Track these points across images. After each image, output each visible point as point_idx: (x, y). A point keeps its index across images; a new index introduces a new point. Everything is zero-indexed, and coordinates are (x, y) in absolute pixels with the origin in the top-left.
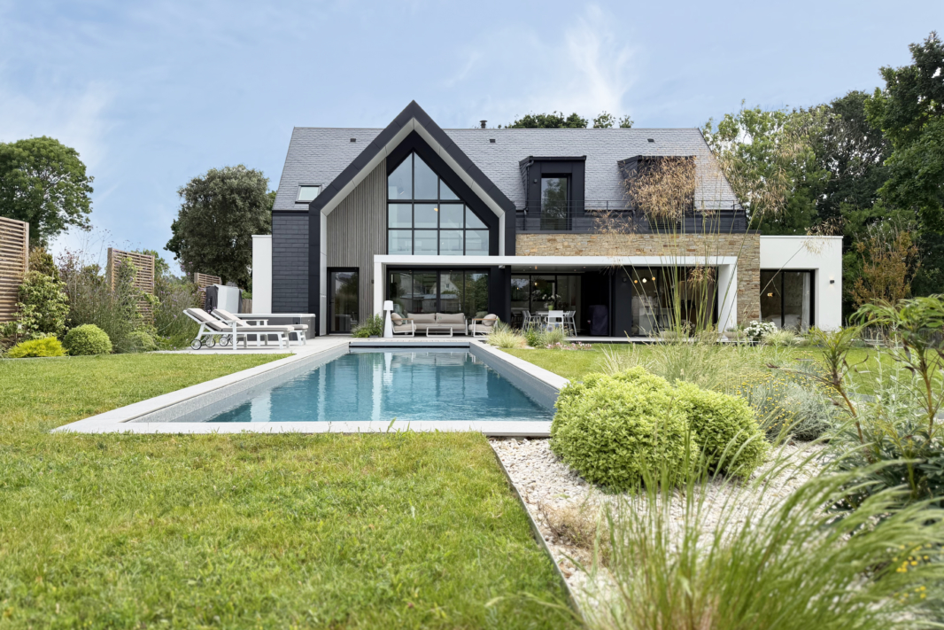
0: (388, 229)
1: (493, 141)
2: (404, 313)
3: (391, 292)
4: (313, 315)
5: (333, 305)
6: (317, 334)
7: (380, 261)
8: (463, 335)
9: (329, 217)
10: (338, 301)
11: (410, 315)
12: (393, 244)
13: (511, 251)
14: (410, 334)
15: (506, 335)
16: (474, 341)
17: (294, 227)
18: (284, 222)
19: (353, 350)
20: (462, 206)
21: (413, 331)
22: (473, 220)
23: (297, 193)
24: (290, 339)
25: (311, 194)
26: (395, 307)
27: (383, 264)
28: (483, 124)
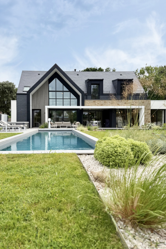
0: (49, 99)
1: (78, 75)
3: (50, 116)
4: (28, 122)
5: (34, 120)
6: (30, 127)
7: (47, 107)
8: (70, 127)
9: (33, 96)
10: (35, 118)
11: (55, 122)
12: (51, 103)
13: (83, 105)
14: (56, 127)
15: (82, 127)
16: (73, 129)
17: (23, 98)
18: (20, 97)
19: (40, 132)
20: (69, 92)
21: (56, 126)
22: (73, 96)
23: (23, 89)
24: (22, 129)
25: (27, 89)
26: (51, 120)
27: (48, 108)
28: (75, 70)
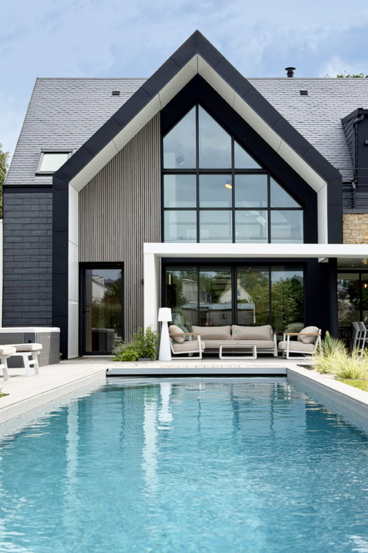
0: (163, 209)
1: (304, 93)
2: (187, 327)
3: (169, 296)
4: (57, 330)
5: (89, 316)
6: (64, 357)
7: (152, 251)
8: (270, 356)
9: (83, 194)
10: (96, 311)
11: (196, 329)
12: (170, 230)
13: (336, 236)
14: (196, 355)
17: (34, 208)
18: (20, 202)
21: (201, 351)
22: (282, 197)
23: (37, 162)
25: (53, 163)
26: (174, 317)
27: (156, 256)
